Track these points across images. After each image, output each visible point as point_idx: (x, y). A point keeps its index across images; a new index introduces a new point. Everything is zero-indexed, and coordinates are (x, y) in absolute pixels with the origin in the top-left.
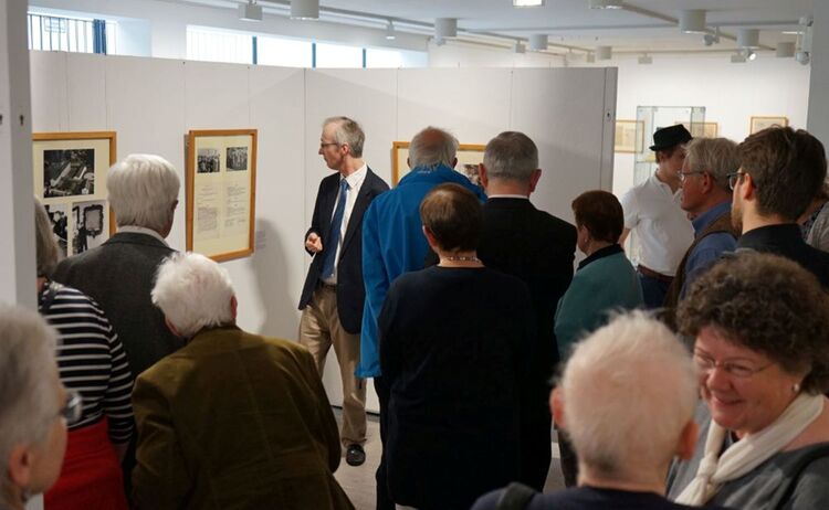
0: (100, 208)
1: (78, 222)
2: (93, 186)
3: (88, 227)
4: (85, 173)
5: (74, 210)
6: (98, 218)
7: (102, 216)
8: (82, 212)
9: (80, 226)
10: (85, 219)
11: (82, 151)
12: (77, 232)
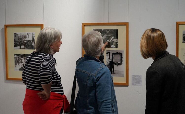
0: (121, 54)
1: (109, 58)
2: (117, 44)
3: (114, 61)
4: (113, 39)
5: (107, 53)
6: (119, 58)
7: (122, 58)
8: (111, 55)
9: (110, 60)
10: (113, 58)
11: (111, 30)
12: (109, 63)
